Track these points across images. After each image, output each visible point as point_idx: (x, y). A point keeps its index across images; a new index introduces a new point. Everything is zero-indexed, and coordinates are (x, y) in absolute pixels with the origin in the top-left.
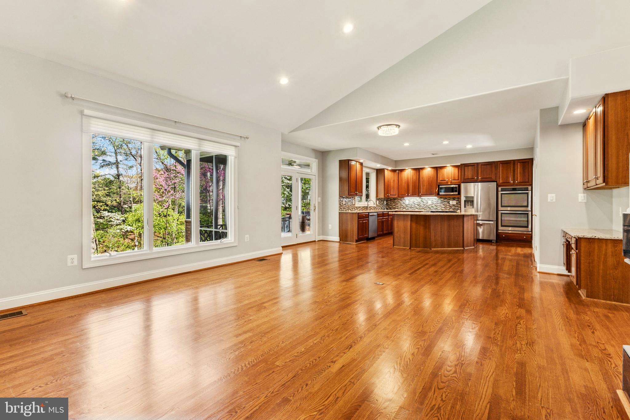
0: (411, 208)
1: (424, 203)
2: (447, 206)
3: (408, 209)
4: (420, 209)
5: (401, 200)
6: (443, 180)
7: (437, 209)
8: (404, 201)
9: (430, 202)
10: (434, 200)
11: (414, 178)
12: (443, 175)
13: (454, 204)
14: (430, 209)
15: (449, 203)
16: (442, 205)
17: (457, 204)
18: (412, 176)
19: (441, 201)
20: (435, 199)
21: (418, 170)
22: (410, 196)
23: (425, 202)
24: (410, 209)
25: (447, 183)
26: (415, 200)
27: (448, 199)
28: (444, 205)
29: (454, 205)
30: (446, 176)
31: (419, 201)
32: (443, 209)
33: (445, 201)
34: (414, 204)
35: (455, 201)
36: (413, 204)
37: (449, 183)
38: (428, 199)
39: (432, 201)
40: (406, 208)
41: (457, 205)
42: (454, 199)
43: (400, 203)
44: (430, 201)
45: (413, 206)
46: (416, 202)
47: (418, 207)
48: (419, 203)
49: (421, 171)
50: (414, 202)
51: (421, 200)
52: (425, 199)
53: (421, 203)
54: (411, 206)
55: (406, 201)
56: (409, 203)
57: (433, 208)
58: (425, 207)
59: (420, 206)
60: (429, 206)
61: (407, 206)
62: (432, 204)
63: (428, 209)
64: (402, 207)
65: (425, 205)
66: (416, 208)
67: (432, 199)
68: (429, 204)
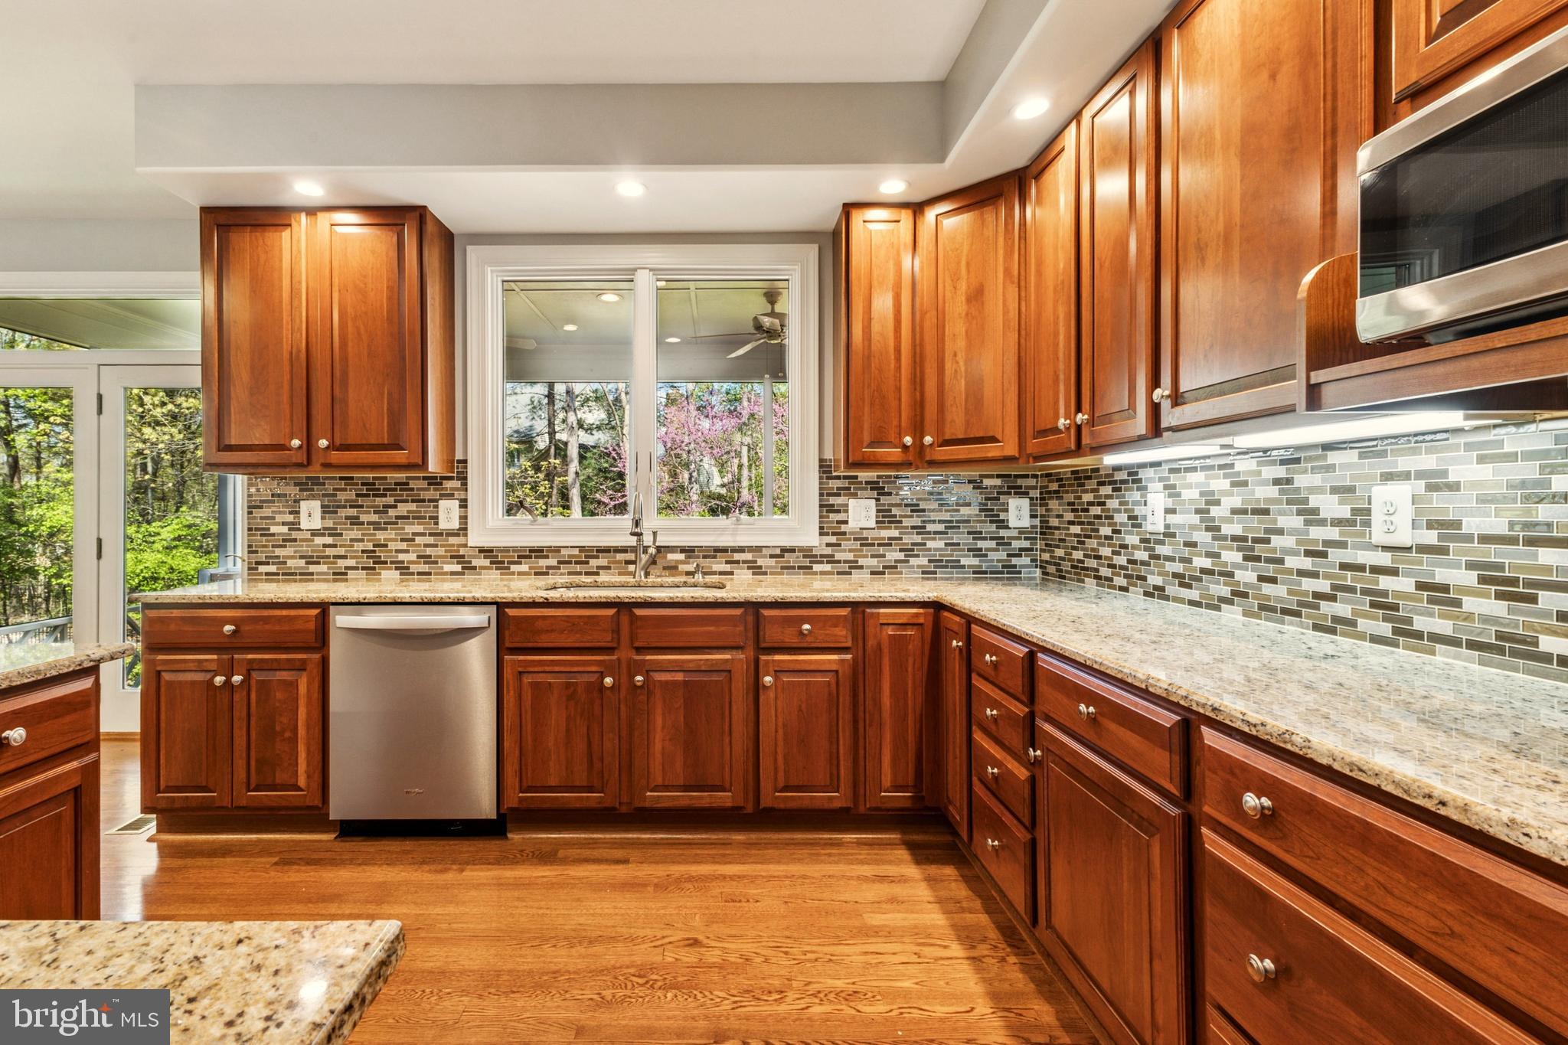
1: (1311, 516)
23: (1331, 506)
24: (1173, 590)
26: (1218, 485)
31: (1265, 493)
34: (1216, 531)
36: (1203, 537)
38: (1368, 447)
39: (1438, 482)
40: (1154, 580)
45: (1201, 562)
47: (1247, 576)
48: (1255, 526)
50: (1215, 511)
51: (1281, 472)
52: (1333, 457)
53: (1282, 522)
54: (1186, 552)
55: (1150, 497)
56: (1172, 519)
57: (1445, 627)
58: (1323, 586)
59: (1270, 570)
60: (1385, 582)
61: (1160, 550)
62: (1431, 537)
63: (1363, 624)
64: (1121, 560)
65: (1336, 556)
66: (1225, 591)
67: (1427, 461)
68: (1378, 536)
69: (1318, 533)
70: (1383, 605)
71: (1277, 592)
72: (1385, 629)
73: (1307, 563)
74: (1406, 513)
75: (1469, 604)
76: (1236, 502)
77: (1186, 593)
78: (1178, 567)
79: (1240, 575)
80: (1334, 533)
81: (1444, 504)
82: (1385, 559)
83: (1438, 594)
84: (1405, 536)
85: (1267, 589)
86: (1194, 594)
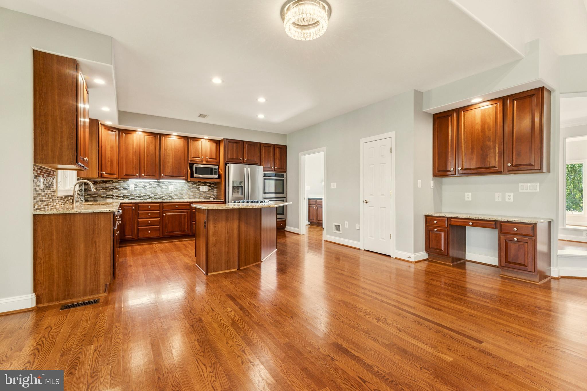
0: (139, 197)
1: (162, 188)
2: (197, 194)
3: (133, 199)
4: (155, 198)
5: (119, 184)
6: (197, 156)
7: (182, 198)
8: (125, 185)
9: (172, 188)
10: (178, 185)
11: (152, 148)
12: (197, 150)
13: (205, 190)
14: (173, 198)
15: (198, 189)
16: (189, 192)
17: (209, 190)
18: (147, 143)
19: (189, 186)
20: (180, 183)
21: (158, 137)
22: (144, 178)
23: (164, 187)
24: (137, 198)
25: (202, 161)
26: (147, 184)
27: (197, 184)
28: (192, 191)
29: (205, 192)
30: (200, 151)
31: (155, 186)
32: (191, 197)
33: (193, 187)
34: (146, 190)
35: (207, 187)
36: (144, 191)
37: (204, 163)
38: (169, 182)
39: (176, 186)
40: (130, 198)
41: (208, 192)
42: (205, 184)
43: (117, 189)
44: (173, 186)
45: (142, 194)
46: (148, 187)
47: (153, 195)
48: (154, 189)
49: (163, 138)
50: (146, 188)
51: (158, 184)
52: (165, 183)
53: (158, 189)
54: (140, 193)
55: (130, 186)
56: (135, 189)
57: (176, 197)
58: (164, 195)
59: (156, 194)
60: (171, 194)
61: (132, 193)
62: (175, 190)
63: (168, 198)
64: (122, 195)
65: (165, 192)
66: (149, 197)
67: (175, 184)
68: (170, 190)
69: (163, 190)
70: (170, 196)
71: (158, 196)
72: (171, 198)
73: (162, 193)
74: (173, 188)
75: (178, 195)
76: (150, 187)
77: (139, 198)
78: (139, 195)
79: (150, 195)
80: (165, 190)
81: (177, 187)
82: (171, 192)
83: (176, 195)
84: (173, 190)
85: (155, 196)
86: (142, 198)
